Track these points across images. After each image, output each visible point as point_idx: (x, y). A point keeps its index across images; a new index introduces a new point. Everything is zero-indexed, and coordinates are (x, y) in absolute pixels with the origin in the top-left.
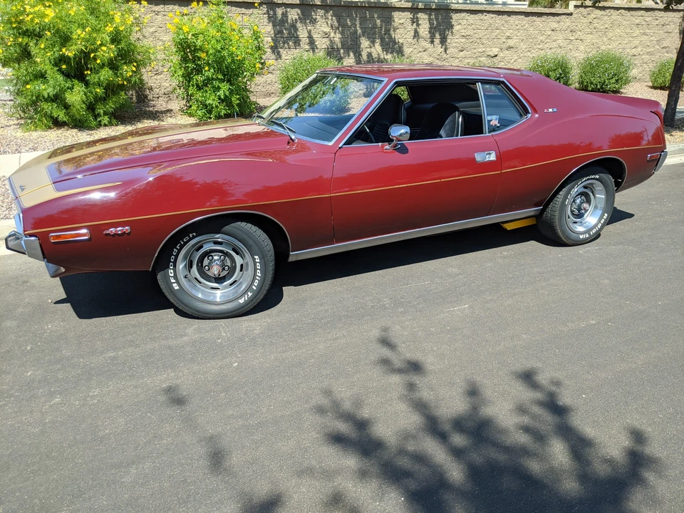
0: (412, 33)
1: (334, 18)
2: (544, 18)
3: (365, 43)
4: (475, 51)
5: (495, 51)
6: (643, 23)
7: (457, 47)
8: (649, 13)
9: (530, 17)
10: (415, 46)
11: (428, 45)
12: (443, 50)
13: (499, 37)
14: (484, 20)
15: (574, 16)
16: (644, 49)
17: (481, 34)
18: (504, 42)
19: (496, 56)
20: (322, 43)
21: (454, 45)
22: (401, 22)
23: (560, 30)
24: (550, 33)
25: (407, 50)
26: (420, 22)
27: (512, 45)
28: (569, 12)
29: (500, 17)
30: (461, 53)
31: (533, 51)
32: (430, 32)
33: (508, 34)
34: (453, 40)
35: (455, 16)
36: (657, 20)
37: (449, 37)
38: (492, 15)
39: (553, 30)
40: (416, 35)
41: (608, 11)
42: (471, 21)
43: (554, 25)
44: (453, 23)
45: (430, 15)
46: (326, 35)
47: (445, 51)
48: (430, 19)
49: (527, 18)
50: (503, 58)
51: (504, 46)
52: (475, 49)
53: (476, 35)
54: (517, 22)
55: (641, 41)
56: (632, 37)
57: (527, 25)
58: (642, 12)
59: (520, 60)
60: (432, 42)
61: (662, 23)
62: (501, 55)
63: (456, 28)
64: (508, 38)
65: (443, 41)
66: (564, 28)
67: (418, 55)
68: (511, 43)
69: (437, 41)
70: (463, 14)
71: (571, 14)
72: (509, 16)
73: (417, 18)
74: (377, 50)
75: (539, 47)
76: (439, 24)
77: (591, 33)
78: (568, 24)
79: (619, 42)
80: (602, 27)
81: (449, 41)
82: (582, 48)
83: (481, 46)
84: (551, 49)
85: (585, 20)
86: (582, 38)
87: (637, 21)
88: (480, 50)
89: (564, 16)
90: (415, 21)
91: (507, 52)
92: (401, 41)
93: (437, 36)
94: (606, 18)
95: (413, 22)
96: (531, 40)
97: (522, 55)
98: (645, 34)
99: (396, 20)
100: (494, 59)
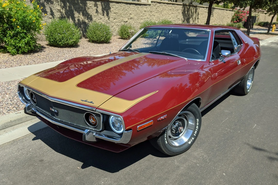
0: (95, 11)
1: (61, 3)
2: (142, 6)
3: (76, 15)
4: (119, 19)
5: (126, 19)
6: (172, 9)
7: (112, 18)
8: (173, 5)
9: (137, 6)
10: (97, 17)
11: (102, 17)
12: (107, 19)
13: (127, 13)
14: (122, 6)
15: (151, 5)
16: (173, 19)
17: (121, 12)
18: (129, 16)
19: (127, 22)
20: (57, 15)
21: (112, 16)
22: (90, 6)
23: (147, 11)
24: (144, 12)
25: (94, 19)
26: (98, 6)
27: (132, 17)
28: (150, 4)
29: (127, 5)
30: (114, 20)
31: (139, 20)
32: (102, 10)
33: (130, 12)
34: (111, 14)
35: (111, 4)
36: (176, 8)
37: (110, 13)
38: (124, 4)
39: (145, 11)
40: (97, 12)
41: (161, 4)
42: (117, 7)
43: (145, 9)
44: (111, 7)
45: (102, 3)
46: (59, 11)
47: (109, 19)
48: (102, 5)
49: (136, 6)
50: (129, 22)
51: (129, 17)
52: (119, 18)
53: (119, 13)
54: (133, 8)
55: (172, 16)
56: (169, 14)
57: (136, 9)
58: (171, 5)
59: (135, 23)
60: (103, 15)
61: (177, 9)
62: (129, 21)
63: (112, 9)
64: (130, 14)
65: (108, 14)
66: (148, 10)
67: (98, 21)
68: (132, 16)
69: (105, 15)
70: (114, 3)
71: (150, 5)
72: (130, 5)
73: (97, 4)
74: (82, 18)
75: (141, 18)
76: (105, 7)
77: (157, 13)
78: (150, 9)
79: (165, 16)
80: (160, 10)
81: (110, 15)
82: (154, 19)
83: (121, 17)
84: (145, 19)
85: (154, 7)
86: (154, 14)
87: (170, 8)
88: (121, 19)
89: (148, 6)
90: (96, 5)
91: (131, 20)
92: (91, 14)
93: (105, 13)
94: (161, 7)
95: (95, 6)
96: (138, 15)
97: (135, 21)
98: (172, 13)
99: (88, 5)
100: (126, 23)
